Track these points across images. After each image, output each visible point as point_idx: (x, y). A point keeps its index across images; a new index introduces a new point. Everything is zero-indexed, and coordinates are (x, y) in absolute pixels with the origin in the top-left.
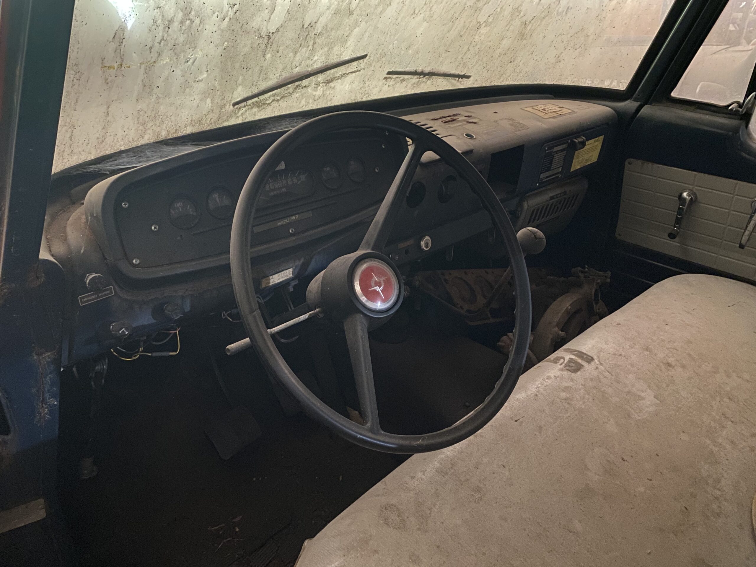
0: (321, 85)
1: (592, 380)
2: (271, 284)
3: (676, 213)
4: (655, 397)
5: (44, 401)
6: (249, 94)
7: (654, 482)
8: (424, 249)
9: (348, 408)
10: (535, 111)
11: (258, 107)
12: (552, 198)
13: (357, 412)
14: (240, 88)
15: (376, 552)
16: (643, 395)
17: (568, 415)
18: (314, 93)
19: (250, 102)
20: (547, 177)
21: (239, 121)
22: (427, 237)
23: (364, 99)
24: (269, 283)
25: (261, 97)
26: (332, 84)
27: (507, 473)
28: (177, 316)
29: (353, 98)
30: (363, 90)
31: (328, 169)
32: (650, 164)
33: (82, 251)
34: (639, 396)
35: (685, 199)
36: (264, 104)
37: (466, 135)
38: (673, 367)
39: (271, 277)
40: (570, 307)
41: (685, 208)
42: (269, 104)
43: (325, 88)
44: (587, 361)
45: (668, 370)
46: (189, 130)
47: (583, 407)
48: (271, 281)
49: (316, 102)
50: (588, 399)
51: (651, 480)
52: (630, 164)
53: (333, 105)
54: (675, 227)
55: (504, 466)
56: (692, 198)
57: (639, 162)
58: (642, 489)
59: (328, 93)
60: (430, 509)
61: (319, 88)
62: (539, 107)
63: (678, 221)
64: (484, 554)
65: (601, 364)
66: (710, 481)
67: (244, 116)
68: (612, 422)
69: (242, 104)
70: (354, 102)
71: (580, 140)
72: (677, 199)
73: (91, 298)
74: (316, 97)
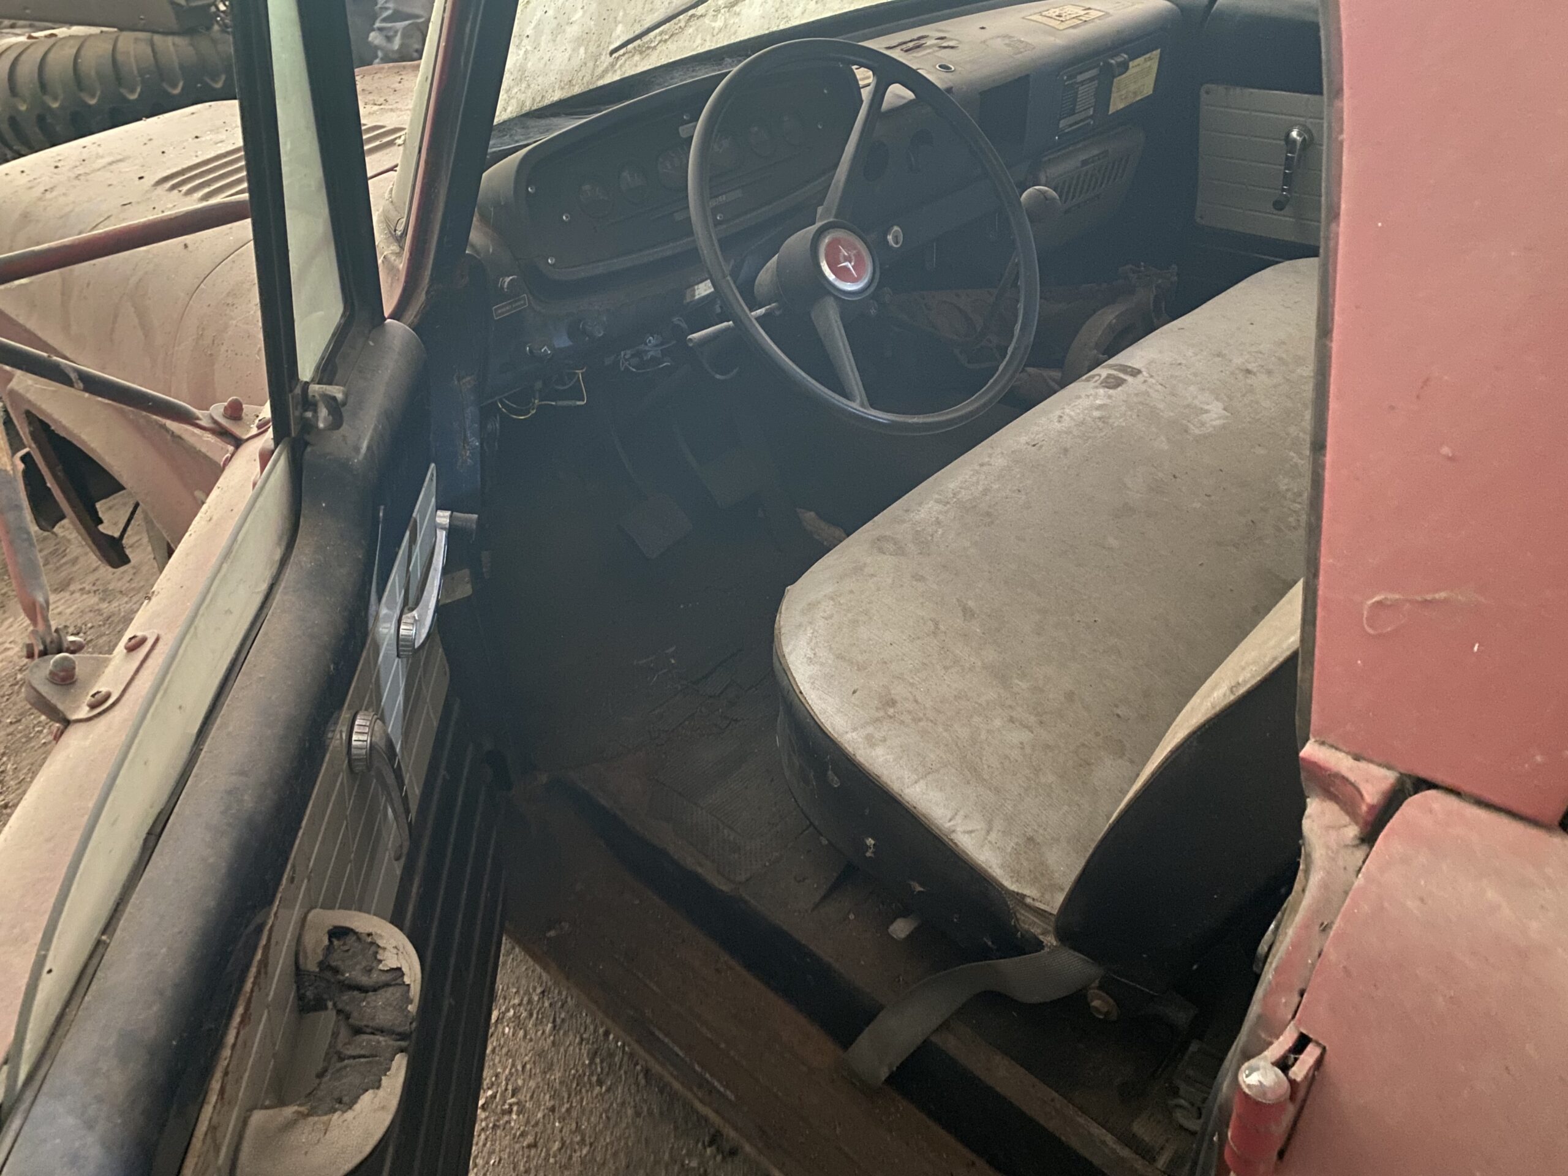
0: (722, 11)
1: (1137, 395)
2: (697, 297)
3: (1283, 168)
4: (1225, 409)
5: (465, 440)
6: (631, 36)
7: (1213, 498)
8: (892, 247)
9: (798, 510)
10: (1045, 20)
11: (641, 53)
12: (1084, 163)
13: (812, 514)
14: (620, 28)
15: (873, 575)
16: (1206, 407)
17: (1102, 434)
18: (713, 24)
19: (630, 46)
20: (1071, 126)
21: (617, 77)
22: (896, 228)
23: (782, 27)
24: (694, 296)
25: (646, 39)
26: (737, 9)
27: (1024, 497)
28: (600, 333)
29: (766, 27)
30: (780, 12)
31: (756, 129)
32: (1238, 90)
33: (491, 250)
34: (1202, 409)
35: (1295, 141)
36: (649, 48)
37: (940, 66)
38: (1255, 374)
39: (696, 287)
40: (1114, 321)
41: (1295, 156)
42: (655, 48)
43: (727, 15)
44: (1131, 375)
45: (1247, 377)
46: (557, 96)
47: (1124, 424)
48: (697, 293)
49: (715, 39)
50: (1131, 416)
51: (1209, 496)
52: (1207, 93)
53: (738, 40)
54: (1284, 190)
55: (1019, 491)
56: (1304, 139)
57: (1221, 89)
58: (1198, 505)
59: (732, 22)
60: (932, 536)
61: (720, 15)
62: (1051, 13)
63: (1287, 179)
64: (999, 570)
65: (1152, 376)
66: (1289, 495)
67: (623, 69)
68: (1163, 438)
69: (621, 52)
70: (767, 32)
71: (1119, 59)
72: (1283, 143)
73: (504, 310)
74: (716, 31)
